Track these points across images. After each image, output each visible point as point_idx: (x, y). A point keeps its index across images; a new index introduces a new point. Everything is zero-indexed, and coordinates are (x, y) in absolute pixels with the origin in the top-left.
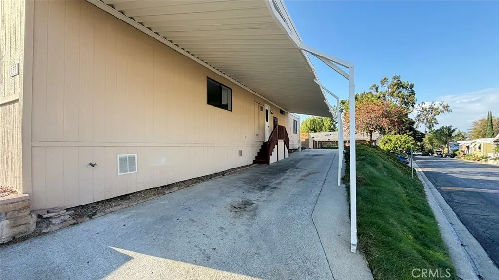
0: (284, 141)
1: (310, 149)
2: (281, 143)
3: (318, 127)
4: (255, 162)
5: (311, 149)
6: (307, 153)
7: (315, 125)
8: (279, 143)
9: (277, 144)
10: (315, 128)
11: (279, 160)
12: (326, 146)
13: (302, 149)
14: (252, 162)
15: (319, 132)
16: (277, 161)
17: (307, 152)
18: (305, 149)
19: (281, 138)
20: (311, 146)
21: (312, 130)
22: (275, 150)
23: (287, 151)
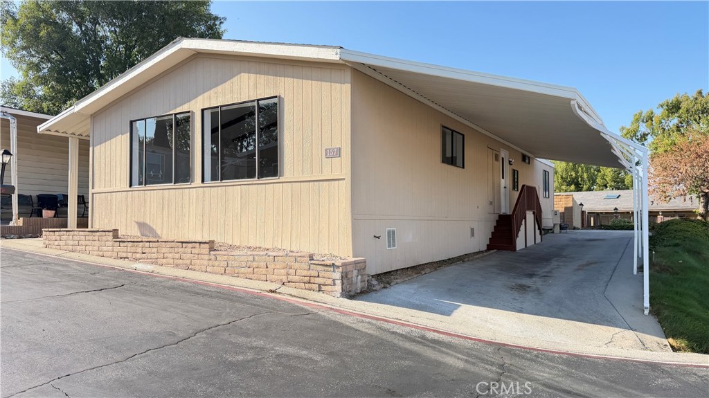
0: (534, 213)
1: (574, 228)
2: (530, 216)
3: (585, 176)
4: (489, 247)
5: (579, 229)
6: (573, 236)
7: (577, 172)
8: (527, 216)
9: (525, 219)
10: (577, 177)
11: (528, 246)
12: (610, 224)
13: (561, 228)
14: (485, 248)
15: (589, 189)
16: (524, 247)
17: (570, 234)
18: (566, 228)
19: (530, 209)
20: (577, 222)
21: (569, 184)
22: (522, 227)
23: (538, 232)
